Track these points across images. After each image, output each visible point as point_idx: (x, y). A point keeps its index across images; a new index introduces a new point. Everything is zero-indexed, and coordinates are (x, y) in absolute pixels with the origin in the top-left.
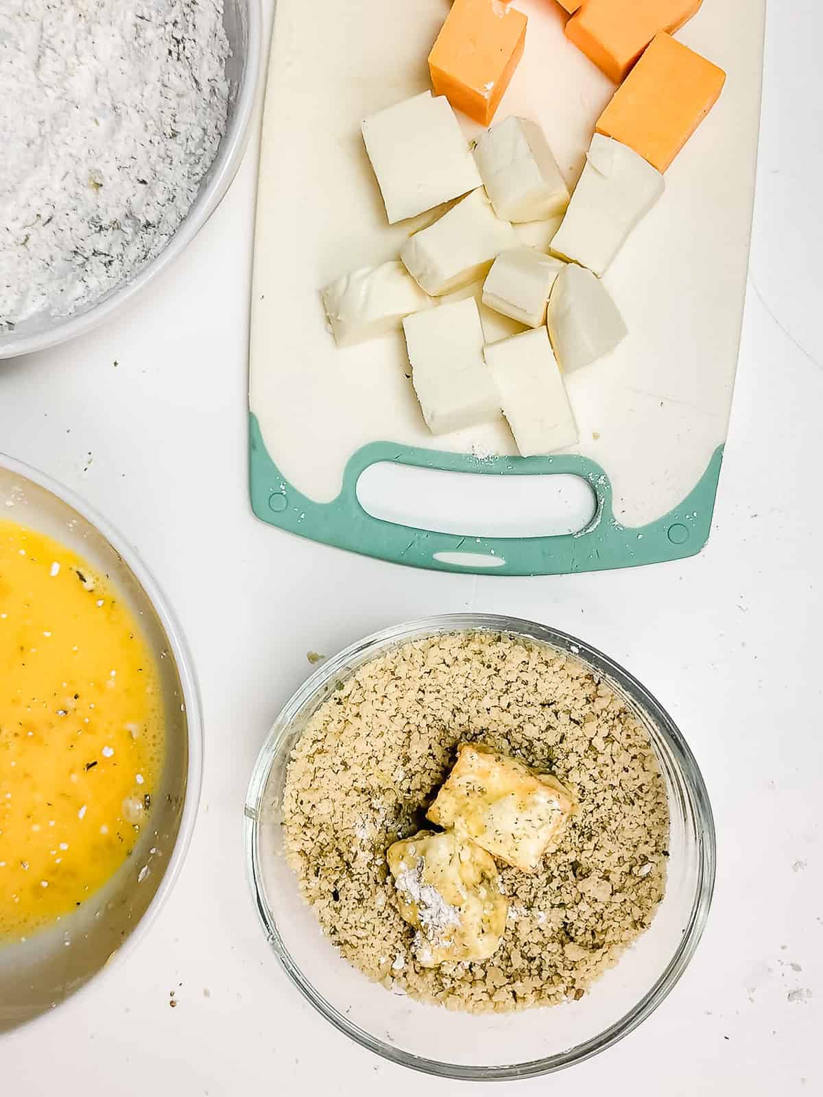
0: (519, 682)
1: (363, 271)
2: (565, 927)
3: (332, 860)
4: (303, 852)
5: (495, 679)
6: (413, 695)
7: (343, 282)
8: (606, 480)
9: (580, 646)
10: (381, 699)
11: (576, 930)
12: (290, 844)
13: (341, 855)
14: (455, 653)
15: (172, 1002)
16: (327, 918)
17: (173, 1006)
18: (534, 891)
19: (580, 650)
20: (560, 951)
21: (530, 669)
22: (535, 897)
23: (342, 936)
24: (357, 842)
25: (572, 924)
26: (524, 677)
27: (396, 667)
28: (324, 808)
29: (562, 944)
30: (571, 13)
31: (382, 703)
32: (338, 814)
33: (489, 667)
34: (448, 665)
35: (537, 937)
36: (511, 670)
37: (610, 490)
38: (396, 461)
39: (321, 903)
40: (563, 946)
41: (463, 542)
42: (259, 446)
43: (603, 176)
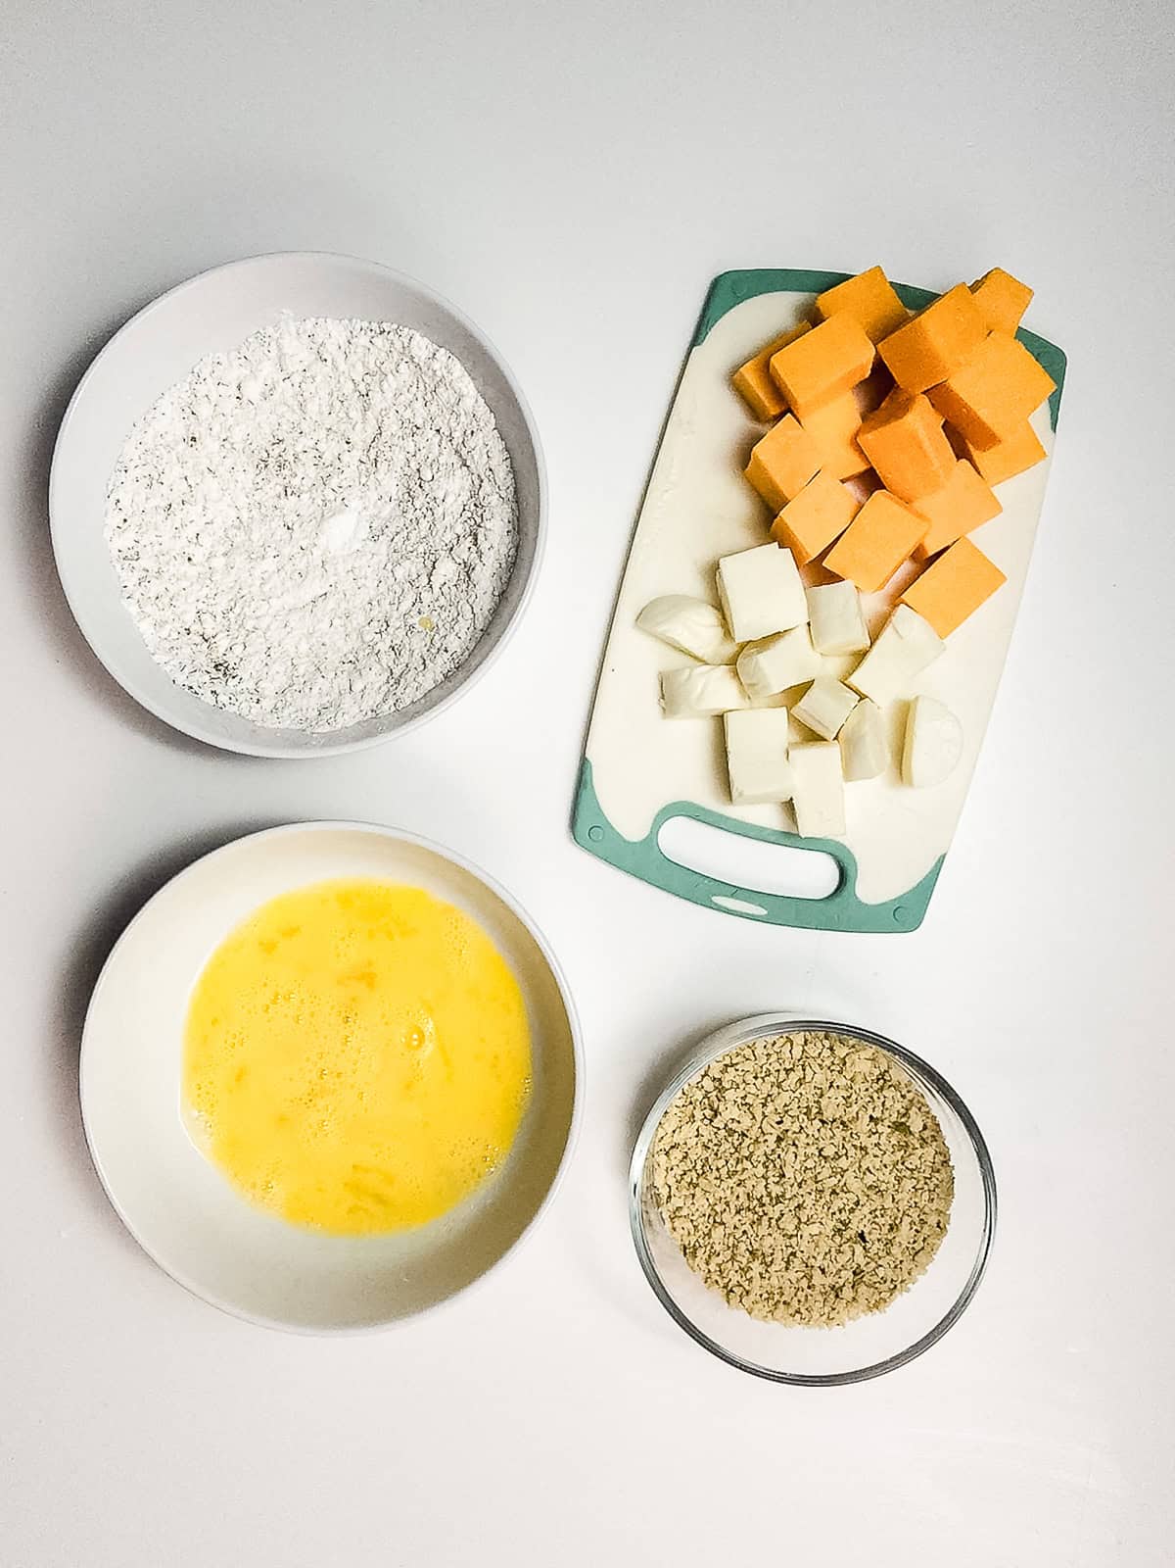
1: (702, 669)
7: (686, 673)
37: (854, 872)
38: (696, 818)
41: (736, 892)
42: (589, 787)
43: (901, 637)
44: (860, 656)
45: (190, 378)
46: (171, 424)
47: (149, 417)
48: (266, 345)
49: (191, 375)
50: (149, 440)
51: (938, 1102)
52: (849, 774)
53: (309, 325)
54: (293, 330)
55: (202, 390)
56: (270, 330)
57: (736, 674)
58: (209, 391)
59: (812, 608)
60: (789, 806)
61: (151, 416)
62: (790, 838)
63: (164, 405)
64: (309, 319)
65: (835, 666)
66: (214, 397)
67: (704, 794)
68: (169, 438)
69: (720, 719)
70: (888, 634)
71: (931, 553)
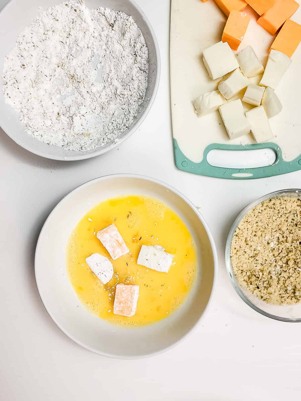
1: (206, 94)
3: (254, 278)
4: (244, 280)
5: (275, 211)
6: (255, 225)
7: (201, 98)
8: (280, 148)
9: (298, 190)
10: (247, 230)
12: (240, 280)
13: (255, 276)
14: (261, 209)
16: (259, 295)
19: (298, 191)
21: (282, 204)
24: (256, 271)
26: (282, 207)
27: (248, 219)
28: (245, 266)
30: (260, 15)
31: (248, 231)
32: (249, 266)
33: (272, 208)
34: (261, 213)
36: (278, 206)
37: (281, 152)
38: (218, 149)
39: (255, 291)
41: (240, 171)
43: (274, 61)
44: (262, 74)
45: (17, 44)
48: (38, 23)
49: (17, 43)
52: (269, 115)
53: (50, 10)
54: (45, 14)
55: (22, 47)
56: (38, 18)
57: (219, 93)
60: (251, 134)
65: (254, 80)
66: (27, 48)
67: (220, 140)
69: (218, 111)
70: (270, 62)
71: (277, 28)
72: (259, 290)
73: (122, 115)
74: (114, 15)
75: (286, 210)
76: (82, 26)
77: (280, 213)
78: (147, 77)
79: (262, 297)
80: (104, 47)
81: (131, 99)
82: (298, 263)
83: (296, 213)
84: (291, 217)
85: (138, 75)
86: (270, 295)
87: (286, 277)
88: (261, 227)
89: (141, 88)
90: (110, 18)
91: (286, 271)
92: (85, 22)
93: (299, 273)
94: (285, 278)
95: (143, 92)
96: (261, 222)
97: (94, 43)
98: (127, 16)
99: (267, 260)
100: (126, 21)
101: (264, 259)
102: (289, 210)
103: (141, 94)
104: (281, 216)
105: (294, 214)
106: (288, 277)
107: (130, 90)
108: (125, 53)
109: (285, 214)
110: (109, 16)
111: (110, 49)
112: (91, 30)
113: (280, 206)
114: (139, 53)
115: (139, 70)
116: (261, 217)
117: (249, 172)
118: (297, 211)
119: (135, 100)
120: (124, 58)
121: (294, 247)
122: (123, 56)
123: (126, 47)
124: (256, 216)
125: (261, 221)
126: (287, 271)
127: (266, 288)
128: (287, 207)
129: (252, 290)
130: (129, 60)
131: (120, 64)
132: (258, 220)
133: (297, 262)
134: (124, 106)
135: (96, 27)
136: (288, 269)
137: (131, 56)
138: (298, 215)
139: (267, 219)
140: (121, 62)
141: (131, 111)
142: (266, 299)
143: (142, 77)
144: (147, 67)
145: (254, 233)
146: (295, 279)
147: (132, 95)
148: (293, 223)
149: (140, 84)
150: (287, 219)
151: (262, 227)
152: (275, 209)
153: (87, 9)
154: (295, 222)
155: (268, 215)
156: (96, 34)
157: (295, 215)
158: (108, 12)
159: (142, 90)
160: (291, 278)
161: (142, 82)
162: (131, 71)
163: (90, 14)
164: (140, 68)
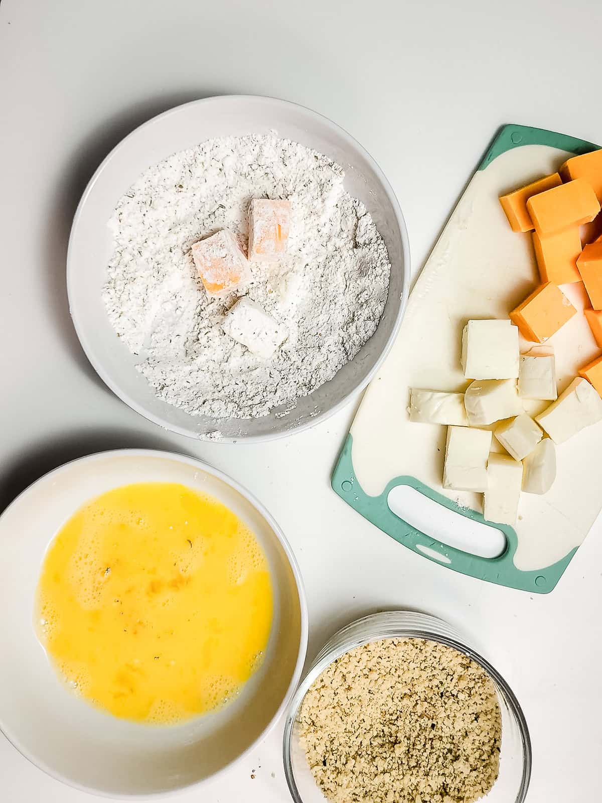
0: (432, 656)
2: (444, 786)
5: (420, 654)
6: (375, 659)
11: (450, 789)
15: (252, 776)
16: (319, 776)
17: (252, 778)
18: (429, 766)
20: (441, 800)
22: (430, 769)
23: (327, 786)
25: (448, 785)
26: (435, 654)
29: (442, 796)
31: (359, 662)
33: (417, 647)
35: (428, 790)
38: (417, 489)
39: (317, 768)
40: (443, 797)
41: (434, 543)
42: (348, 453)
45: (196, 149)
46: (173, 175)
47: (161, 166)
48: (254, 145)
50: (155, 180)
51: (509, 714)
52: (526, 485)
53: (285, 144)
54: (274, 142)
55: (201, 159)
56: (259, 137)
57: (462, 401)
58: (205, 161)
59: (522, 370)
61: (163, 165)
62: (477, 515)
63: (173, 161)
64: (287, 139)
66: (207, 165)
67: (426, 476)
68: (168, 182)
72: (325, 768)
73: (261, 384)
74: (371, 234)
75: (439, 662)
76: (315, 203)
77: (426, 662)
78: (341, 365)
79: (322, 783)
80: (321, 259)
81: (293, 374)
82: (412, 755)
83: (452, 675)
84: (442, 677)
85: (332, 348)
86: (337, 787)
87: (381, 769)
88: (383, 667)
89: (320, 373)
90: (362, 232)
91: (386, 758)
92: (323, 201)
93: (403, 775)
94: (377, 769)
95: (318, 380)
96: (388, 659)
97: (312, 241)
98: (387, 256)
99: (364, 722)
100: (379, 263)
101: (362, 717)
102: (443, 665)
103: (313, 382)
104: (426, 667)
105: (448, 675)
106: (384, 770)
107: (303, 360)
108: (341, 299)
109: (433, 669)
110: (362, 229)
111: (327, 272)
112: (324, 219)
113: (433, 651)
114: (360, 323)
115: (340, 342)
116: (393, 652)
117: (447, 555)
118: (456, 673)
119: (297, 381)
120: (333, 306)
121: (420, 726)
122: (336, 301)
123: (350, 292)
124: (384, 646)
125: (389, 657)
126: (388, 760)
127: (337, 771)
128: (443, 659)
129: (313, 762)
130: (338, 316)
131: (320, 307)
132: (385, 655)
133: (411, 753)
134: (276, 374)
135: (334, 221)
136: (390, 756)
137: (346, 312)
138: (453, 680)
139: (400, 661)
140: (324, 307)
141: (279, 393)
142: (328, 789)
143: (336, 358)
144: (354, 351)
145: (366, 671)
146: (393, 781)
147: (299, 370)
148: (439, 688)
149: (323, 366)
150: (431, 678)
151: (385, 669)
152: (422, 652)
153: (342, 186)
154: (442, 690)
155: (406, 655)
156: (325, 230)
157: (449, 678)
158: (367, 221)
159: (318, 376)
160: (387, 775)
161: (328, 365)
162: (328, 332)
163: (340, 196)
164: (344, 342)
